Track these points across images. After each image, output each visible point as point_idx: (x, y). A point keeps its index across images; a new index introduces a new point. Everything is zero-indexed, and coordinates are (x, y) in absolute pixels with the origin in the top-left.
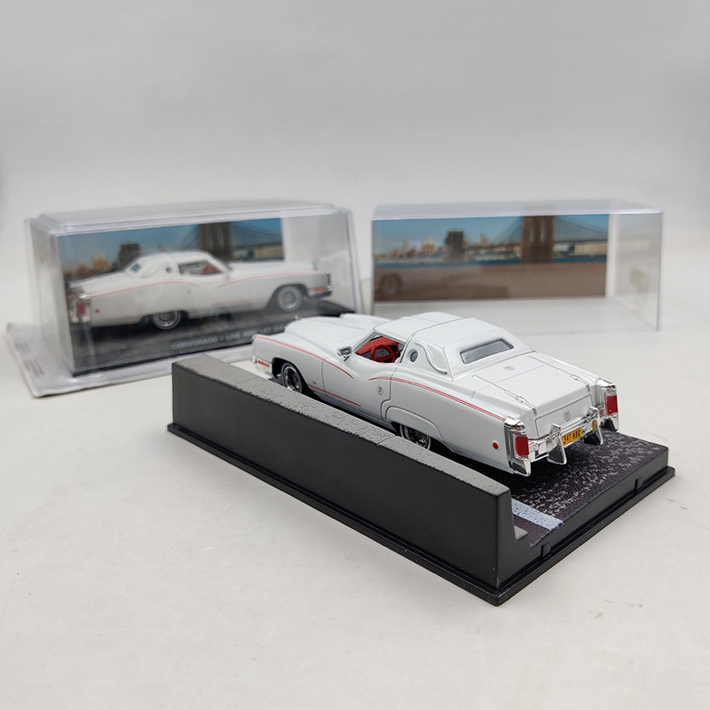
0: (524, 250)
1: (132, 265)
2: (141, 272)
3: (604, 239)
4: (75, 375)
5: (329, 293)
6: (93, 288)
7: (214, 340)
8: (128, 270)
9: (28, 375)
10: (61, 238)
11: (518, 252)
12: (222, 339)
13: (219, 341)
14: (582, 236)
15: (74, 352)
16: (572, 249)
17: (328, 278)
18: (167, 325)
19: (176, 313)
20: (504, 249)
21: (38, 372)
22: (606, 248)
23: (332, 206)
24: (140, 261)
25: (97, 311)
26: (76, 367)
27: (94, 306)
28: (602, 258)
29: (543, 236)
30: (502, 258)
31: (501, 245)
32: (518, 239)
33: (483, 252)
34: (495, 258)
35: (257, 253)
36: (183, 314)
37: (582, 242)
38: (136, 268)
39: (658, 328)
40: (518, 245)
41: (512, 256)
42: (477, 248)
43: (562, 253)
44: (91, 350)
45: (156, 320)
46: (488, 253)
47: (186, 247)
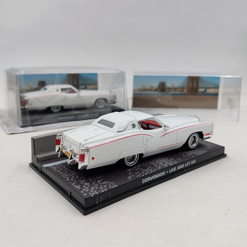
0: (188, 90)
1: (44, 88)
2: (47, 91)
3: (217, 88)
4: (22, 127)
5: (115, 103)
6: (29, 96)
7: (73, 117)
8: (42, 90)
9: (4, 126)
10: (20, 76)
11: (185, 91)
12: (76, 117)
13: (75, 118)
14: (210, 86)
15: (22, 118)
16: (206, 91)
17: (115, 97)
18: (56, 111)
19: (59, 107)
20: (180, 90)
21: (8, 125)
22: (218, 91)
23: (118, 70)
24: (47, 87)
25: (31, 104)
26: (22, 124)
27: (30, 102)
28: (216, 95)
29: (195, 85)
30: (179, 93)
31: (179, 88)
32: (186, 86)
33: (172, 90)
34: (176, 93)
35: (88, 87)
36: (62, 107)
37: (210, 88)
38: (45, 89)
39: (238, 120)
40: (185, 88)
41: (183, 92)
42: (170, 89)
43: (202, 92)
44: (28, 118)
45: (52, 109)
46: (174, 91)
47: (64, 83)
